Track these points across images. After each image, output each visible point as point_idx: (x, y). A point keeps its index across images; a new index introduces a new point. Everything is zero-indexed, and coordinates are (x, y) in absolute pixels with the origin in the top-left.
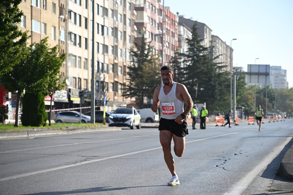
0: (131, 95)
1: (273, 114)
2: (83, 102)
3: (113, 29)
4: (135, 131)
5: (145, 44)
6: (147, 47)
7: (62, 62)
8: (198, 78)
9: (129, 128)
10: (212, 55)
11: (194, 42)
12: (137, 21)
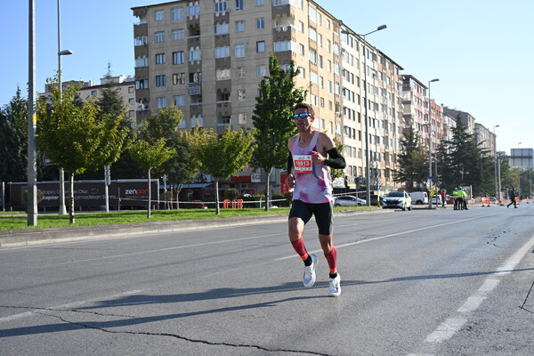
0: (402, 180)
2: (359, 188)
3: (383, 121)
4: (407, 212)
5: (413, 134)
6: (415, 137)
8: (464, 163)
9: (401, 210)
11: (459, 130)
12: (405, 114)
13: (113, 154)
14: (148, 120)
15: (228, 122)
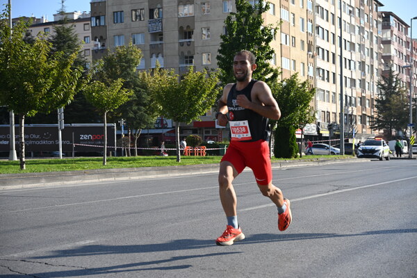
0: (379, 128)
2: (332, 135)
3: (360, 63)
4: (384, 162)
5: (392, 77)
6: (395, 80)
7: (312, 96)
9: (378, 160)
12: (384, 55)
13: (66, 96)
14: (104, 59)
15: (191, 62)
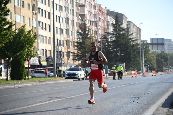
0: (78, 59)
1: (168, 69)
2: (49, 65)
3: (66, 18)
4: (82, 81)
5: (86, 27)
6: (87, 29)
7: (35, 40)
8: (120, 48)
9: (78, 80)
10: (128, 33)
11: (117, 25)
12: (81, 13)
